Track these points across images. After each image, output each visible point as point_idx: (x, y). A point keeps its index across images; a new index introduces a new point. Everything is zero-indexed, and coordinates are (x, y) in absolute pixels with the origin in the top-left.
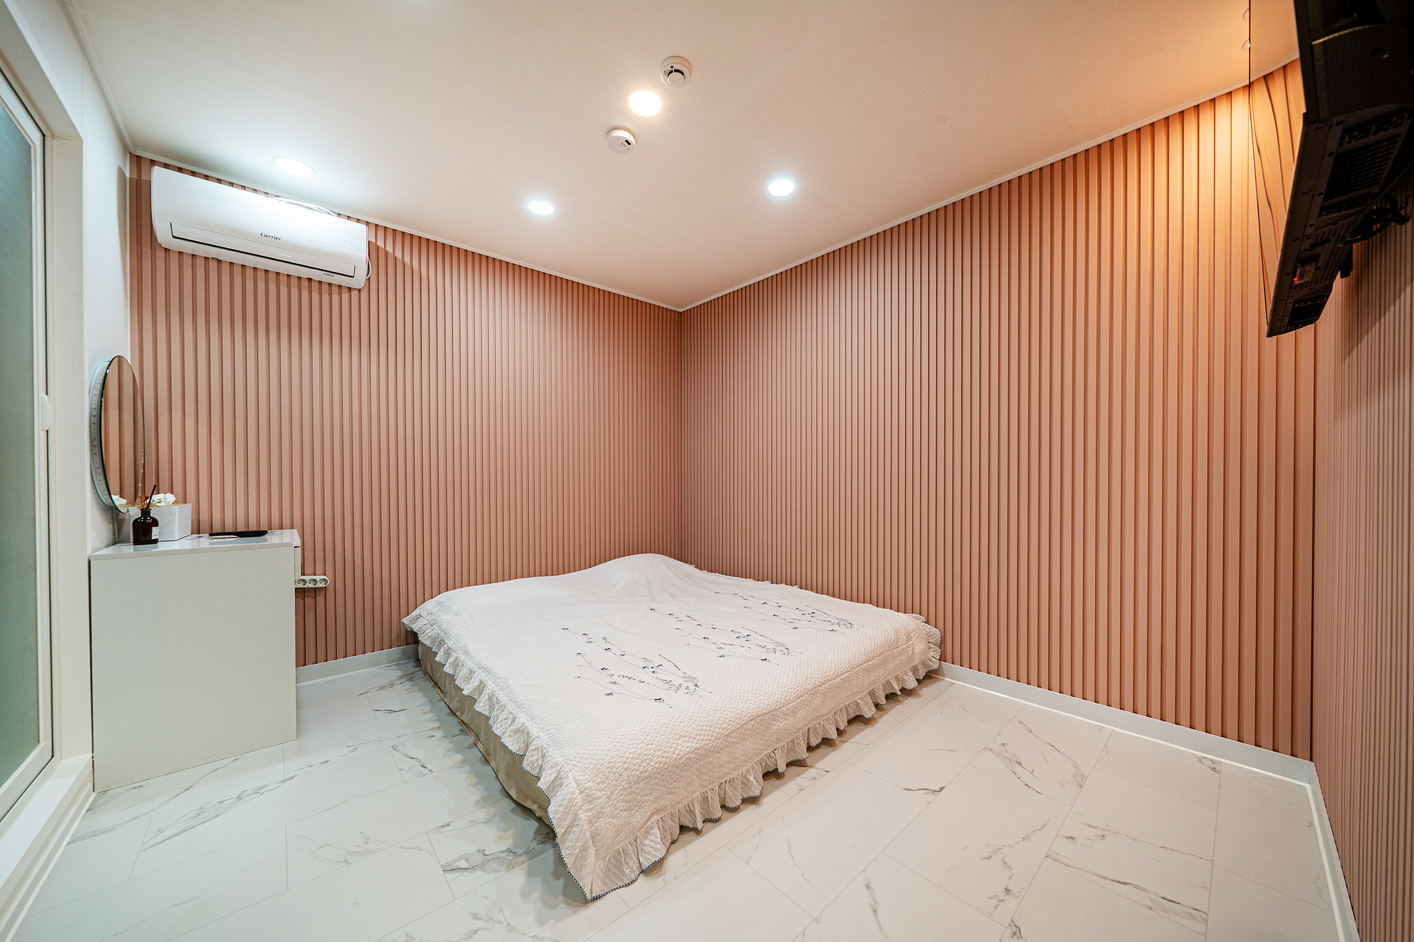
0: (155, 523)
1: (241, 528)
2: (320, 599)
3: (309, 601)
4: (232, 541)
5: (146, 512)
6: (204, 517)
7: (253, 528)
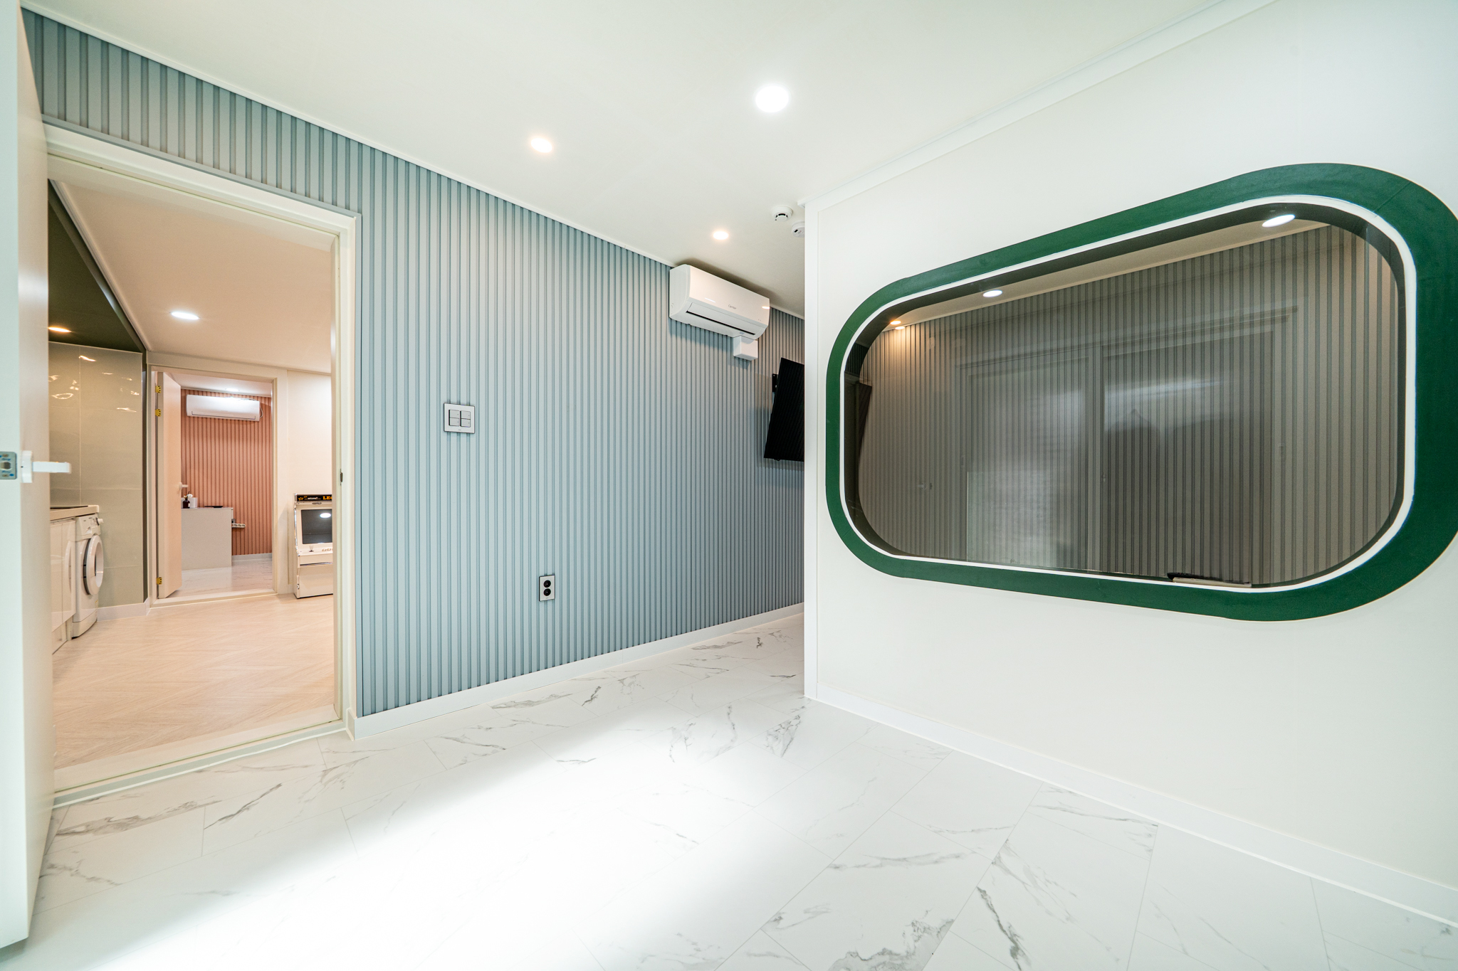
0: (189, 502)
1: (214, 505)
2: (242, 533)
3: (238, 533)
4: (213, 508)
5: (186, 499)
6: (201, 502)
7: (218, 505)
